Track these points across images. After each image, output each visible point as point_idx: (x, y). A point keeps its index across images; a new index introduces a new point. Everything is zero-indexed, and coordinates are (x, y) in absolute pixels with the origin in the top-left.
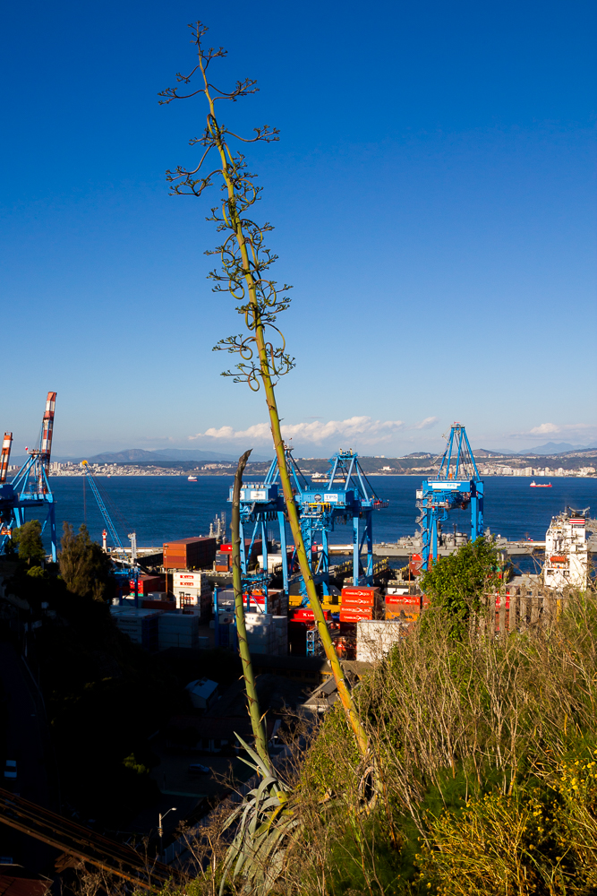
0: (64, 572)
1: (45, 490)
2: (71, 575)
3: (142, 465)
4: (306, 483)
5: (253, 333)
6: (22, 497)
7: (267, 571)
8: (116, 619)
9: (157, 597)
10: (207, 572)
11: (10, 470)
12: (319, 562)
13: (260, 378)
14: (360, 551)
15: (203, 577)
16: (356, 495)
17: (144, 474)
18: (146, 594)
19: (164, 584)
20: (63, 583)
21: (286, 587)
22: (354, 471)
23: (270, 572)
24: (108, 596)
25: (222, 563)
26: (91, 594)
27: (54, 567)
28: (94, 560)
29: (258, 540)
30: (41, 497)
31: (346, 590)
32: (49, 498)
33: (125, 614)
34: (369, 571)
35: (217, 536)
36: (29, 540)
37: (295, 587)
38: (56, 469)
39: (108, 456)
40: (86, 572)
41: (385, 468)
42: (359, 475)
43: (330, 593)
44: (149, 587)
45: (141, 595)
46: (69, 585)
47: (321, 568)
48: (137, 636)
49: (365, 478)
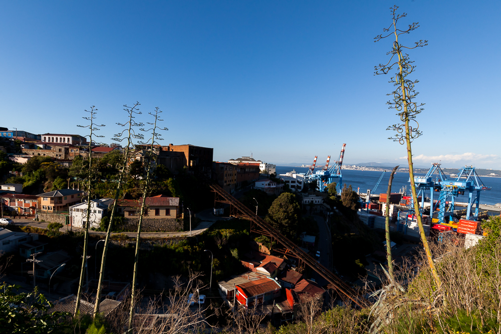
0: (342, 199)
1: (339, 173)
2: (345, 200)
3: (375, 167)
4: (446, 178)
5: (404, 123)
6: (332, 175)
7: (423, 208)
8: (359, 216)
9: (376, 211)
10: (396, 205)
11: (329, 166)
12: (449, 208)
13: (405, 140)
14: (471, 206)
15: (394, 207)
16: (472, 184)
17: (376, 170)
18: (371, 209)
19: (379, 207)
20: (341, 202)
21: (431, 215)
22: (472, 174)
23: (424, 208)
24: (357, 208)
25: (403, 203)
26: (351, 207)
27: (339, 197)
28: (353, 196)
29: (421, 197)
30: (338, 175)
31: (462, 220)
32: (341, 176)
33: (363, 214)
34: (476, 214)
35: (402, 193)
36: (332, 188)
37: (435, 216)
38: (344, 167)
39: (363, 164)
40: (350, 200)
41: (491, 174)
42: (475, 176)
43: (453, 220)
44: (372, 207)
45: (369, 209)
46: (344, 203)
47: (450, 210)
48: (366, 222)
49: (478, 178)
